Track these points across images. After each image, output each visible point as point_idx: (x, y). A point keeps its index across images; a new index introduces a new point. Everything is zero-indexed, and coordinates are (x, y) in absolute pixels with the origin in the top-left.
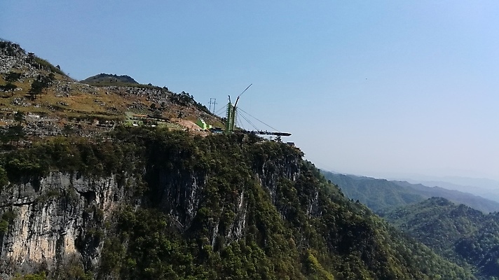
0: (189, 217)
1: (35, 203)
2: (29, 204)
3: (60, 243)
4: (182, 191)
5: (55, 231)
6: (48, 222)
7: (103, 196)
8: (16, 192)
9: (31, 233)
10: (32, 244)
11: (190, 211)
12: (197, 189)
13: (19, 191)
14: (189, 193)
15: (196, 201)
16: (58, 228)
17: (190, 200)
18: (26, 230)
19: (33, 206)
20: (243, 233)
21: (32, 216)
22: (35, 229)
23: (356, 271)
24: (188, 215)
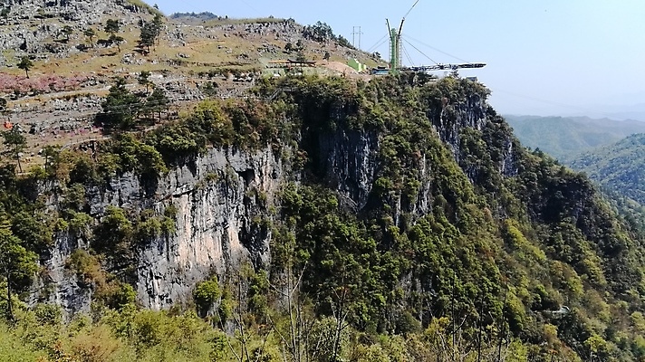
0: (363, 191)
1: (194, 192)
2: (188, 193)
3: (225, 238)
4: (352, 158)
5: (218, 224)
6: (210, 213)
7: (262, 174)
8: (173, 180)
9: (195, 229)
10: (196, 244)
11: (363, 183)
12: (370, 155)
13: (177, 177)
14: (361, 160)
15: (370, 171)
16: (221, 220)
17: (363, 169)
18: (189, 226)
19: (193, 195)
20: (429, 207)
21: (194, 208)
22: (198, 224)
23: (572, 243)
24: (362, 189)
